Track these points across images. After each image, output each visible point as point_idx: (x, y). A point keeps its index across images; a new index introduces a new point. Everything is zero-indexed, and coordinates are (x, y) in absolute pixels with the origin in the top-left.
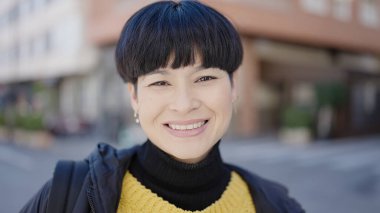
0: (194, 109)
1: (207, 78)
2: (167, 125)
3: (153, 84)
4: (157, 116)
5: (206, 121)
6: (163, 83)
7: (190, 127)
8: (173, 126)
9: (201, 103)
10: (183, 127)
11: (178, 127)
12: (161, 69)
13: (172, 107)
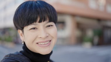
0: (47, 36)
1: (49, 26)
2: (37, 43)
3: (31, 29)
4: (34, 41)
5: (50, 41)
6: (34, 28)
7: (46, 43)
8: (40, 44)
9: (49, 34)
10: (43, 43)
11: (41, 44)
12: (34, 23)
13: (39, 36)
